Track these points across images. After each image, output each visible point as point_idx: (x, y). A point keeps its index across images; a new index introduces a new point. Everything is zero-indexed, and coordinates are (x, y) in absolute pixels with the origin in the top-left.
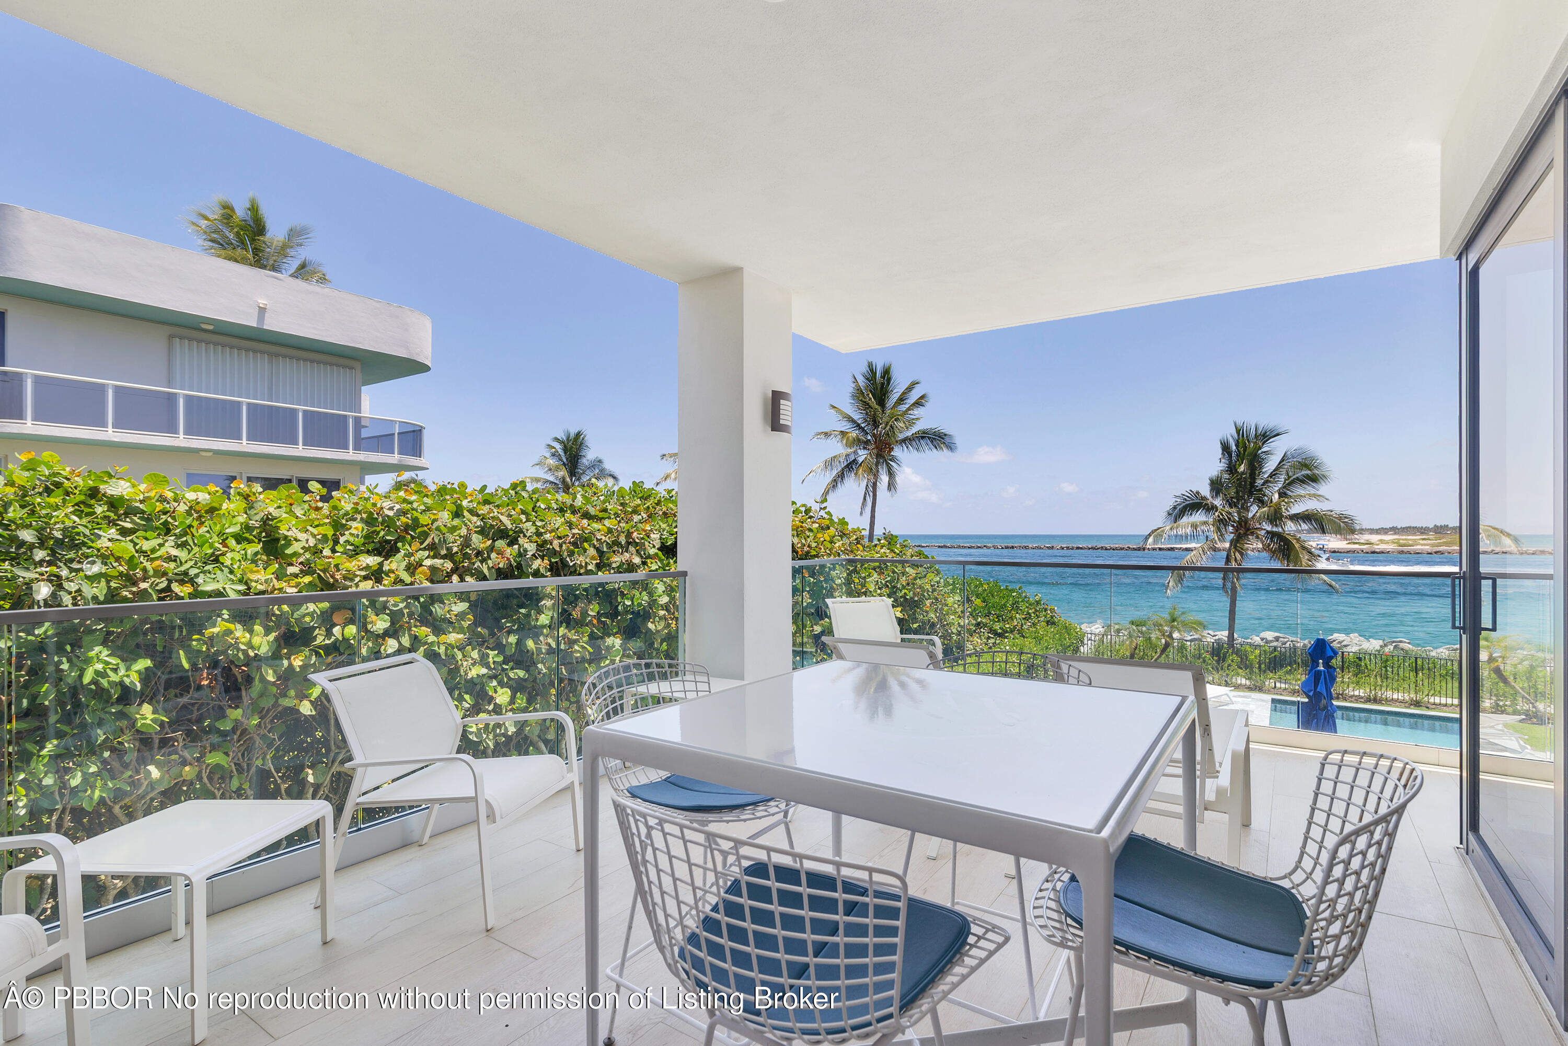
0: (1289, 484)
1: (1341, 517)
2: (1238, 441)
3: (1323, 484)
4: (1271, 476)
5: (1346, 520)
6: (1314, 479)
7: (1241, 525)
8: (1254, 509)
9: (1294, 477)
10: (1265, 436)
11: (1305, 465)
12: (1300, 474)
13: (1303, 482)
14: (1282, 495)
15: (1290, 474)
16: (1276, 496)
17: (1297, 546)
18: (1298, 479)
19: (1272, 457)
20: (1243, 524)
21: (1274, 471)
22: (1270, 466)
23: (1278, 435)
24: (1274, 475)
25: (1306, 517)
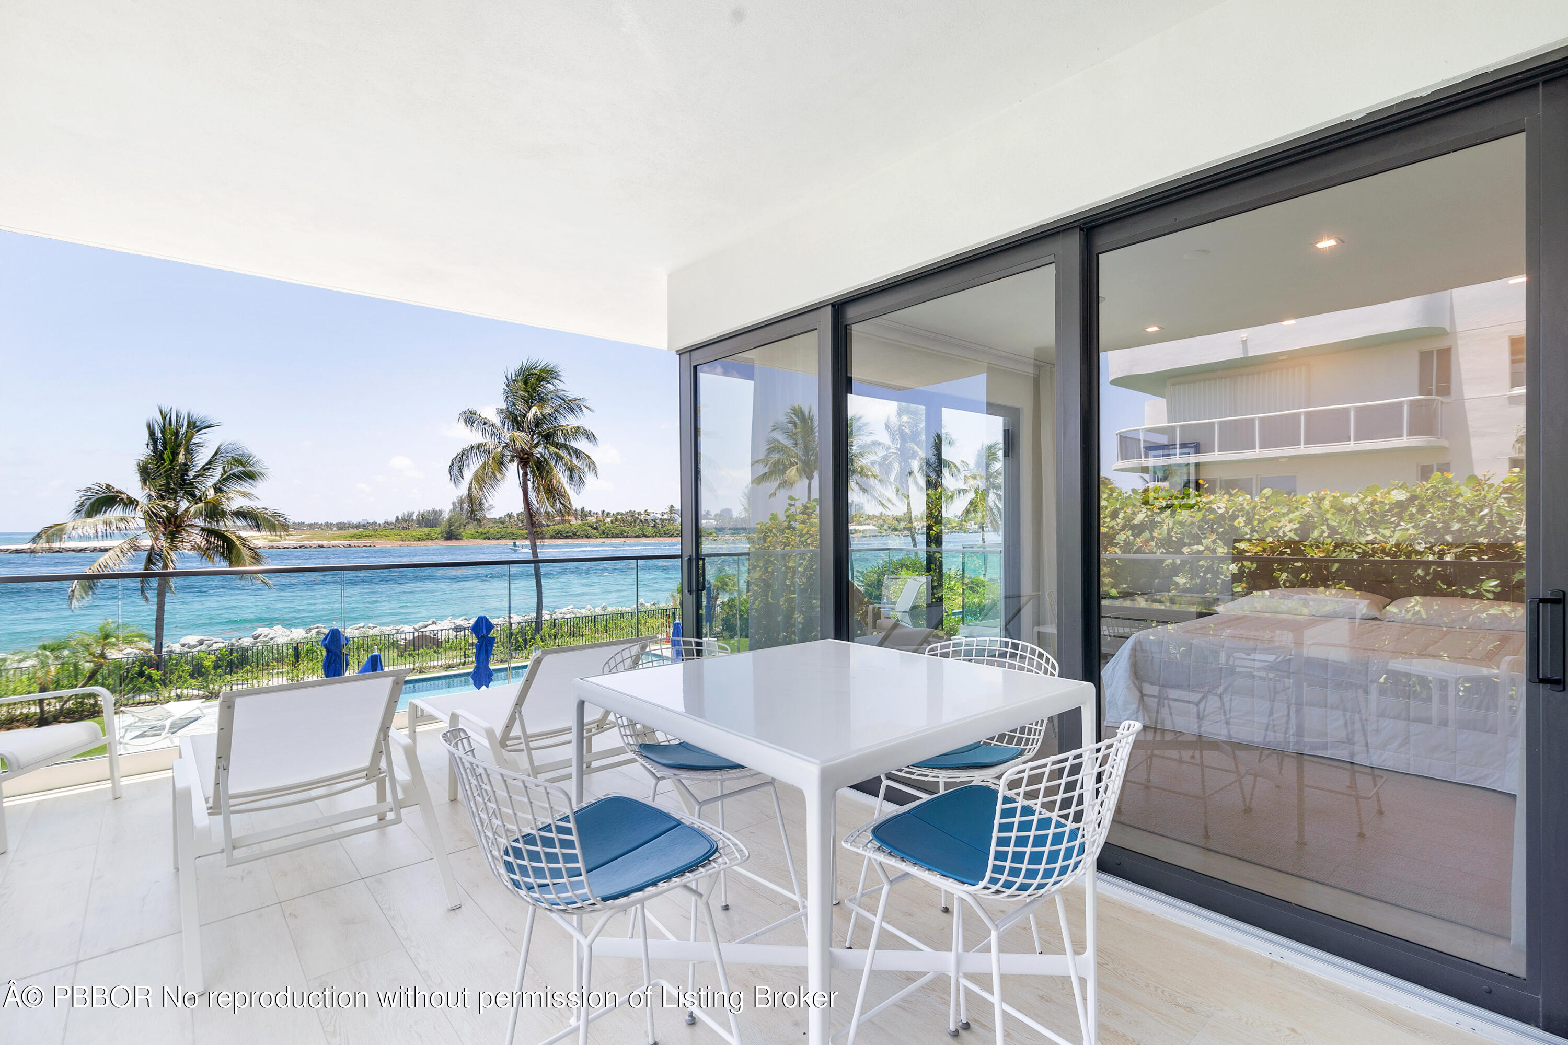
0: (225, 480)
1: (276, 515)
2: (164, 427)
3: (261, 481)
4: (204, 468)
5: (280, 519)
6: (251, 476)
7: (169, 521)
8: (184, 505)
9: (231, 472)
10: (194, 426)
11: (238, 462)
12: (236, 470)
13: (239, 478)
14: (218, 489)
15: (227, 469)
16: (212, 492)
17: (238, 543)
18: (234, 474)
19: (202, 450)
20: (173, 520)
21: (207, 464)
22: (202, 458)
23: (209, 427)
24: (208, 469)
25: (241, 514)
